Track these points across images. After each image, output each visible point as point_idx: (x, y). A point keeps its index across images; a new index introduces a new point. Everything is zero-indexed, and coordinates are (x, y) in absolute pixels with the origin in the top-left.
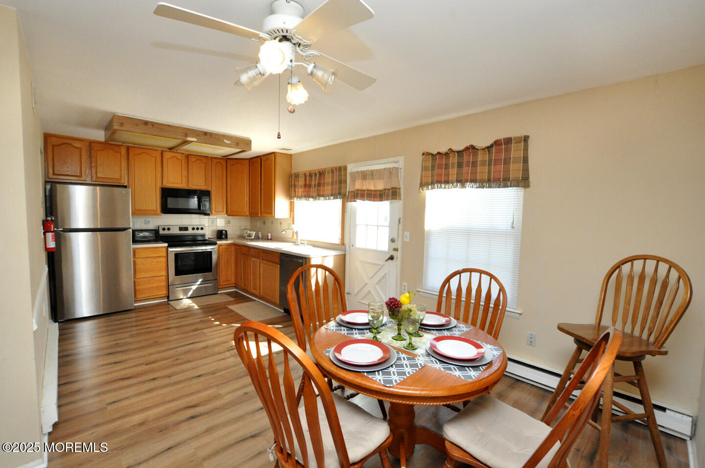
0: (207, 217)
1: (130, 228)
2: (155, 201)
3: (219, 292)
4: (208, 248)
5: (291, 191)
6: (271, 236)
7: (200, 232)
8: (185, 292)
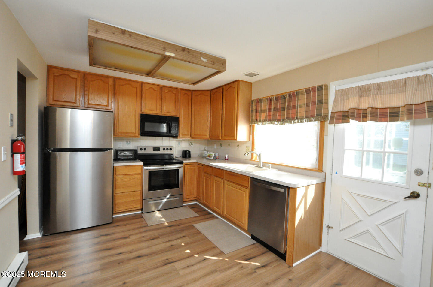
0: (175, 139)
1: (112, 149)
2: (134, 126)
3: (184, 205)
4: (175, 167)
5: (252, 116)
6: (228, 157)
7: (169, 152)
8: (157, 205)
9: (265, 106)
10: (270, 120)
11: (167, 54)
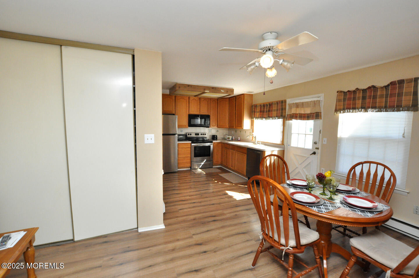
0: (207, 128)
1: (176, 134)
2: (185, 121)
3: (213, 167)
4: (207, 144)
5: (252, 115)
6: (240, 139)
7: (204, 136)
8: (199, 166)
9: (258, 109)
10: (260, 117)
11: (206, 91)
